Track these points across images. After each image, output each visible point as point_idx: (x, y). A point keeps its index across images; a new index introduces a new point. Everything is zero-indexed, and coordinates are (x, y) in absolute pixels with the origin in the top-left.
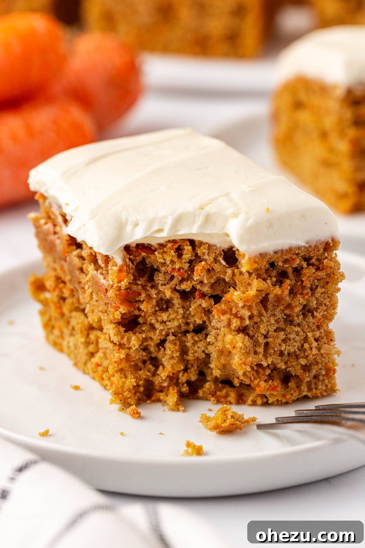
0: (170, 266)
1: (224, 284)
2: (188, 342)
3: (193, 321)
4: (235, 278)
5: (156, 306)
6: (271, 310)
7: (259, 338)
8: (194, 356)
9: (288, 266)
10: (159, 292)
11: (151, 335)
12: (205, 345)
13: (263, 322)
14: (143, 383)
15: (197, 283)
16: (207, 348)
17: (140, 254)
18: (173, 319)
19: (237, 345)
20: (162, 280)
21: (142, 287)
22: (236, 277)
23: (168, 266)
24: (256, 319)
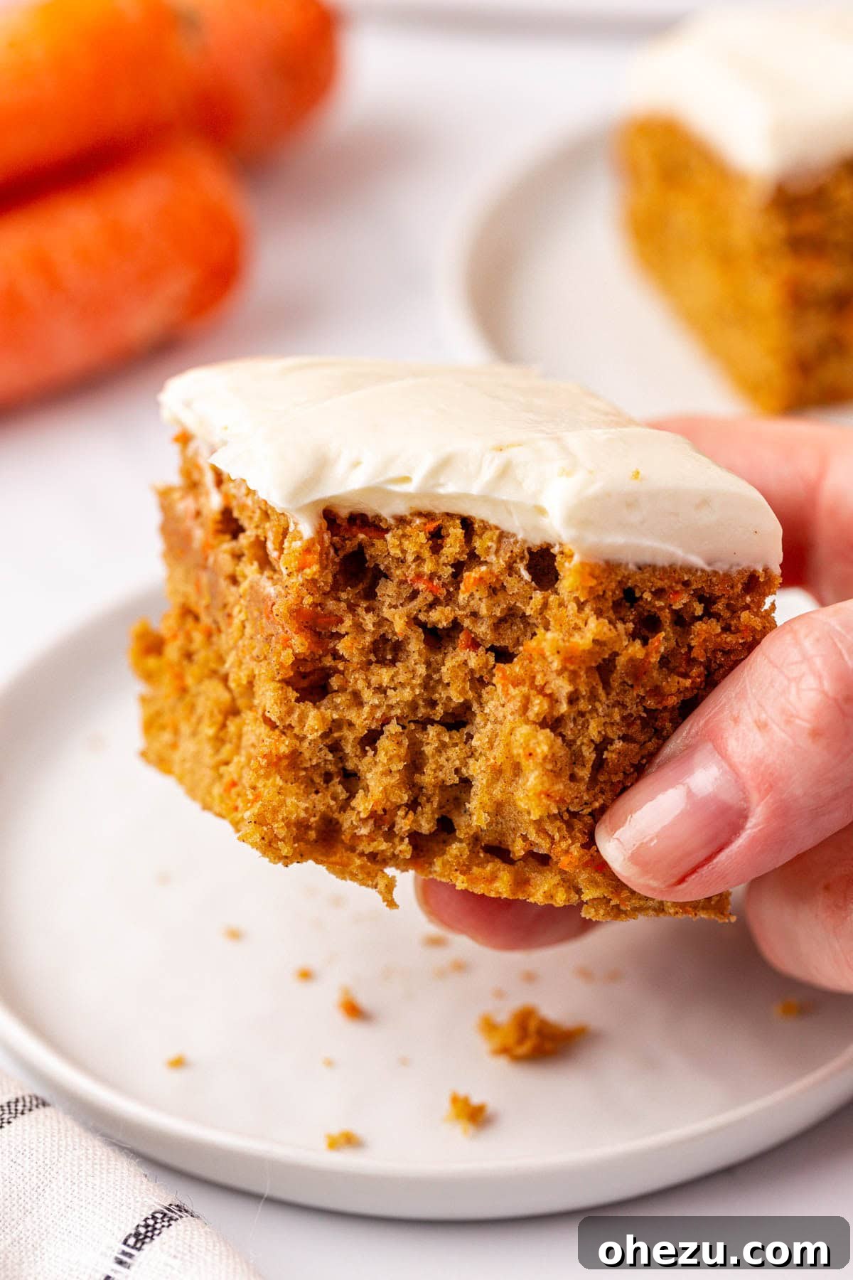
0: (413, 566)
1: (522, 626)
2: (428, 744)
3: (444, 699)
4: (548, 615)
5: (371, 652)
6: (618, 691)
7: (584, 748)
8: (437, 777)
9: (662, 604)
10: (381, 622)
11: (352, 715)
12: (463, 756)
13: (598, 714)
14: (316, 822)
15: (465, 613)
16: (466, 765)
17: (355, 536)
18: (402, 685)
19: (539, 750)
20: (392, 597)
21: (348, 607)
22: (549, 612)
23: (409, 567)
24: (583, 705)
